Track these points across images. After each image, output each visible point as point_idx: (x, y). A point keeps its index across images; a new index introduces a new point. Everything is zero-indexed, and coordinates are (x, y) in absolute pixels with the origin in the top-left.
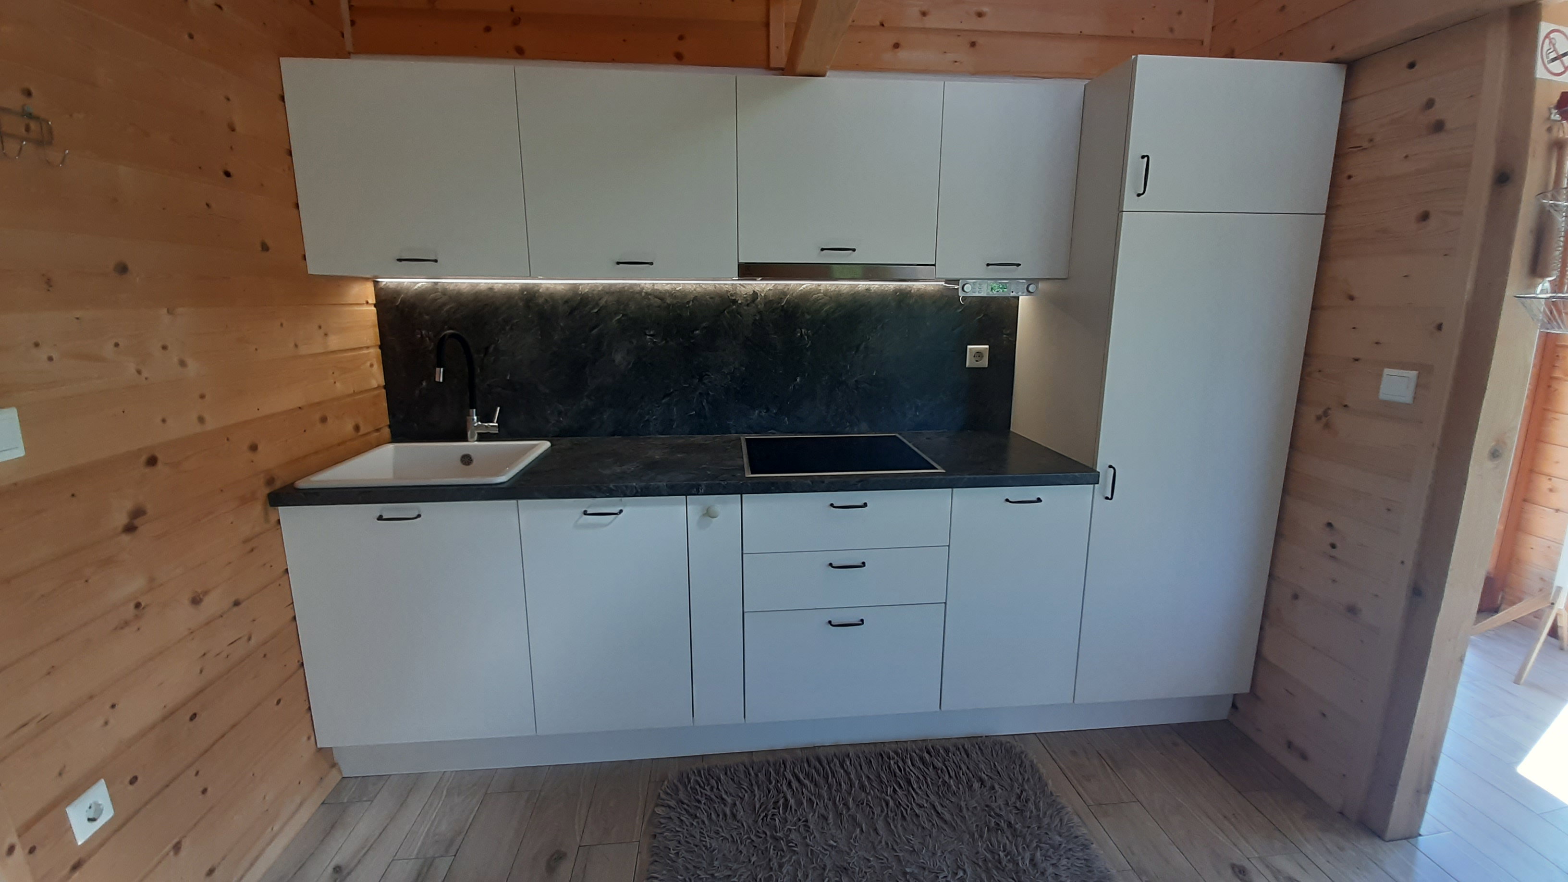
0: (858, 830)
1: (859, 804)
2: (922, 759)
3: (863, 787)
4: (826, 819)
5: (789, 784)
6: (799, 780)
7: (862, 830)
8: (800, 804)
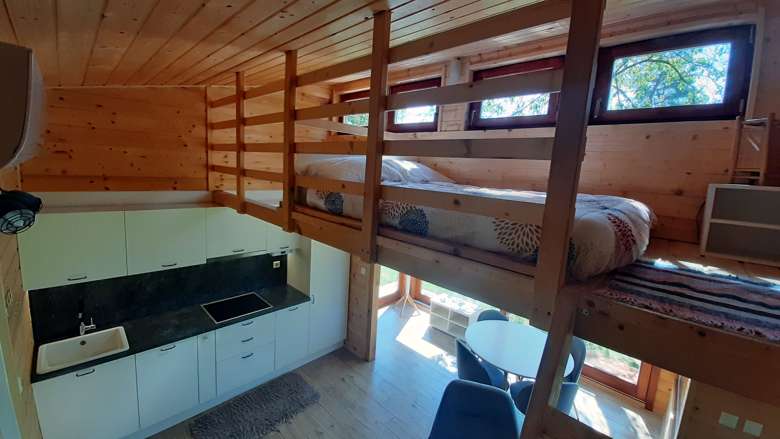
0: (257, 409)
1: (256, 404)
2: (270, 386)
3: (256, 400)
4: (247, 411)
5: (234, 408)
6: (236, 406)
7: (258, 409)
8: (238, 411)
